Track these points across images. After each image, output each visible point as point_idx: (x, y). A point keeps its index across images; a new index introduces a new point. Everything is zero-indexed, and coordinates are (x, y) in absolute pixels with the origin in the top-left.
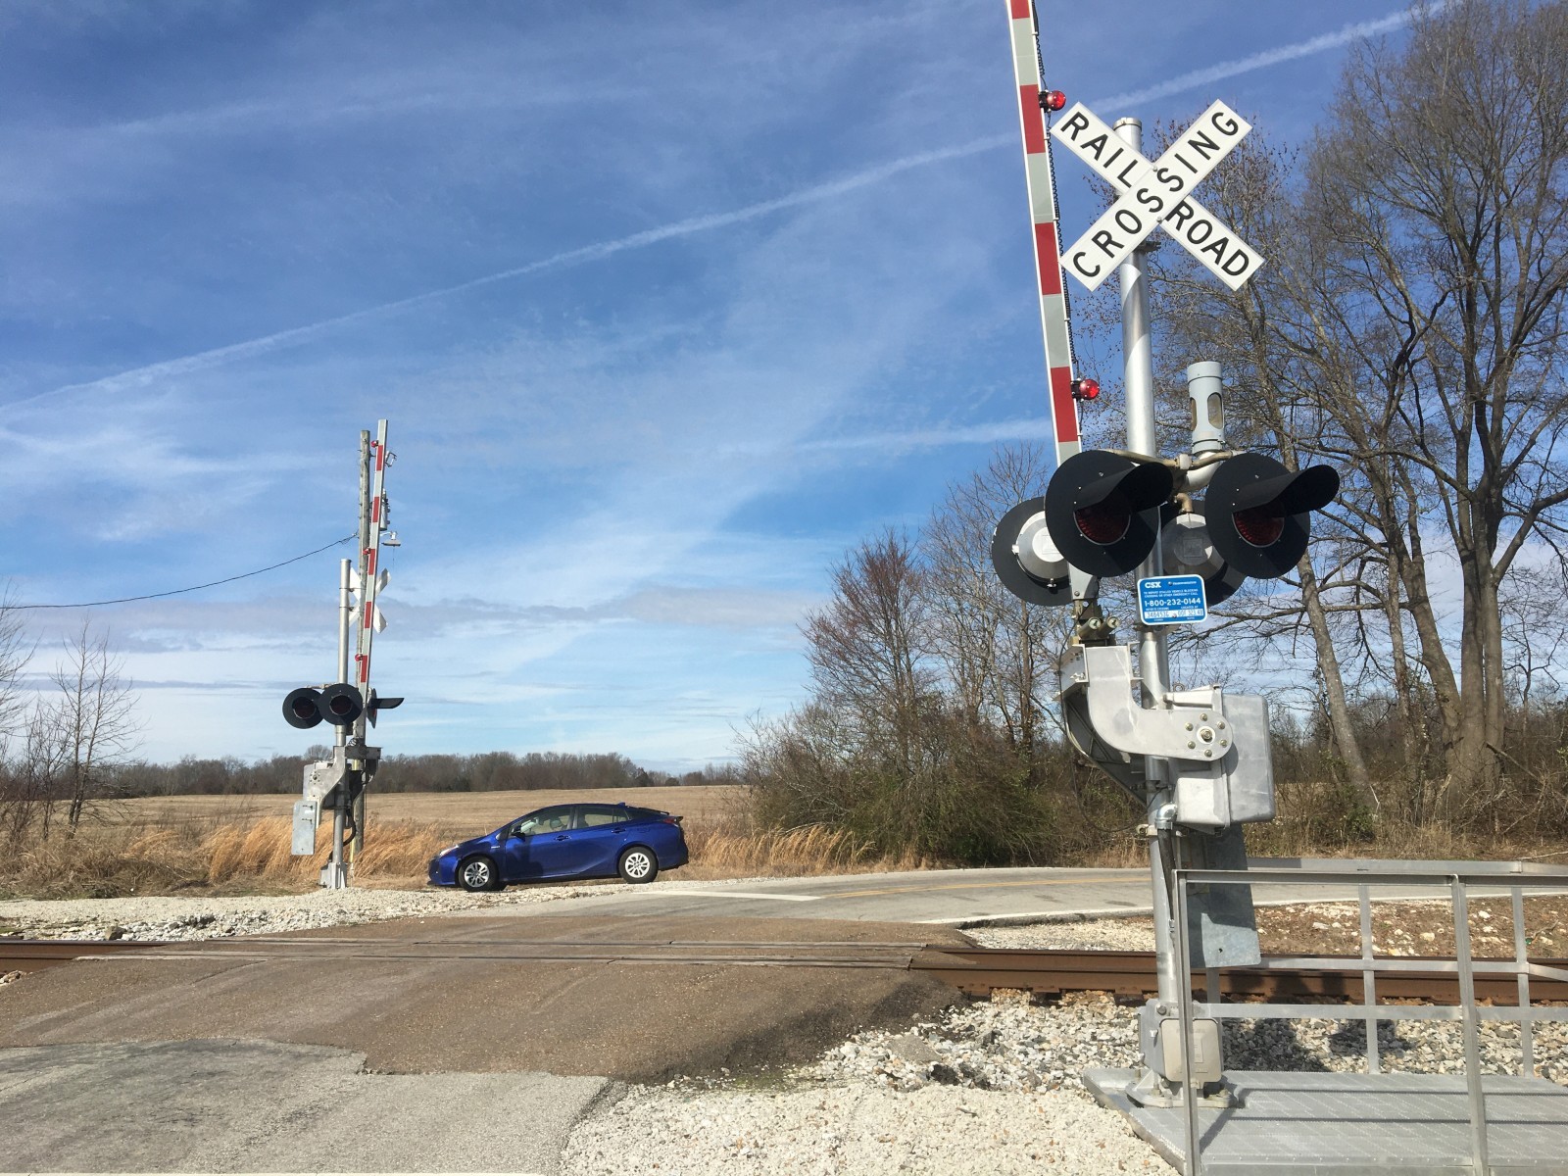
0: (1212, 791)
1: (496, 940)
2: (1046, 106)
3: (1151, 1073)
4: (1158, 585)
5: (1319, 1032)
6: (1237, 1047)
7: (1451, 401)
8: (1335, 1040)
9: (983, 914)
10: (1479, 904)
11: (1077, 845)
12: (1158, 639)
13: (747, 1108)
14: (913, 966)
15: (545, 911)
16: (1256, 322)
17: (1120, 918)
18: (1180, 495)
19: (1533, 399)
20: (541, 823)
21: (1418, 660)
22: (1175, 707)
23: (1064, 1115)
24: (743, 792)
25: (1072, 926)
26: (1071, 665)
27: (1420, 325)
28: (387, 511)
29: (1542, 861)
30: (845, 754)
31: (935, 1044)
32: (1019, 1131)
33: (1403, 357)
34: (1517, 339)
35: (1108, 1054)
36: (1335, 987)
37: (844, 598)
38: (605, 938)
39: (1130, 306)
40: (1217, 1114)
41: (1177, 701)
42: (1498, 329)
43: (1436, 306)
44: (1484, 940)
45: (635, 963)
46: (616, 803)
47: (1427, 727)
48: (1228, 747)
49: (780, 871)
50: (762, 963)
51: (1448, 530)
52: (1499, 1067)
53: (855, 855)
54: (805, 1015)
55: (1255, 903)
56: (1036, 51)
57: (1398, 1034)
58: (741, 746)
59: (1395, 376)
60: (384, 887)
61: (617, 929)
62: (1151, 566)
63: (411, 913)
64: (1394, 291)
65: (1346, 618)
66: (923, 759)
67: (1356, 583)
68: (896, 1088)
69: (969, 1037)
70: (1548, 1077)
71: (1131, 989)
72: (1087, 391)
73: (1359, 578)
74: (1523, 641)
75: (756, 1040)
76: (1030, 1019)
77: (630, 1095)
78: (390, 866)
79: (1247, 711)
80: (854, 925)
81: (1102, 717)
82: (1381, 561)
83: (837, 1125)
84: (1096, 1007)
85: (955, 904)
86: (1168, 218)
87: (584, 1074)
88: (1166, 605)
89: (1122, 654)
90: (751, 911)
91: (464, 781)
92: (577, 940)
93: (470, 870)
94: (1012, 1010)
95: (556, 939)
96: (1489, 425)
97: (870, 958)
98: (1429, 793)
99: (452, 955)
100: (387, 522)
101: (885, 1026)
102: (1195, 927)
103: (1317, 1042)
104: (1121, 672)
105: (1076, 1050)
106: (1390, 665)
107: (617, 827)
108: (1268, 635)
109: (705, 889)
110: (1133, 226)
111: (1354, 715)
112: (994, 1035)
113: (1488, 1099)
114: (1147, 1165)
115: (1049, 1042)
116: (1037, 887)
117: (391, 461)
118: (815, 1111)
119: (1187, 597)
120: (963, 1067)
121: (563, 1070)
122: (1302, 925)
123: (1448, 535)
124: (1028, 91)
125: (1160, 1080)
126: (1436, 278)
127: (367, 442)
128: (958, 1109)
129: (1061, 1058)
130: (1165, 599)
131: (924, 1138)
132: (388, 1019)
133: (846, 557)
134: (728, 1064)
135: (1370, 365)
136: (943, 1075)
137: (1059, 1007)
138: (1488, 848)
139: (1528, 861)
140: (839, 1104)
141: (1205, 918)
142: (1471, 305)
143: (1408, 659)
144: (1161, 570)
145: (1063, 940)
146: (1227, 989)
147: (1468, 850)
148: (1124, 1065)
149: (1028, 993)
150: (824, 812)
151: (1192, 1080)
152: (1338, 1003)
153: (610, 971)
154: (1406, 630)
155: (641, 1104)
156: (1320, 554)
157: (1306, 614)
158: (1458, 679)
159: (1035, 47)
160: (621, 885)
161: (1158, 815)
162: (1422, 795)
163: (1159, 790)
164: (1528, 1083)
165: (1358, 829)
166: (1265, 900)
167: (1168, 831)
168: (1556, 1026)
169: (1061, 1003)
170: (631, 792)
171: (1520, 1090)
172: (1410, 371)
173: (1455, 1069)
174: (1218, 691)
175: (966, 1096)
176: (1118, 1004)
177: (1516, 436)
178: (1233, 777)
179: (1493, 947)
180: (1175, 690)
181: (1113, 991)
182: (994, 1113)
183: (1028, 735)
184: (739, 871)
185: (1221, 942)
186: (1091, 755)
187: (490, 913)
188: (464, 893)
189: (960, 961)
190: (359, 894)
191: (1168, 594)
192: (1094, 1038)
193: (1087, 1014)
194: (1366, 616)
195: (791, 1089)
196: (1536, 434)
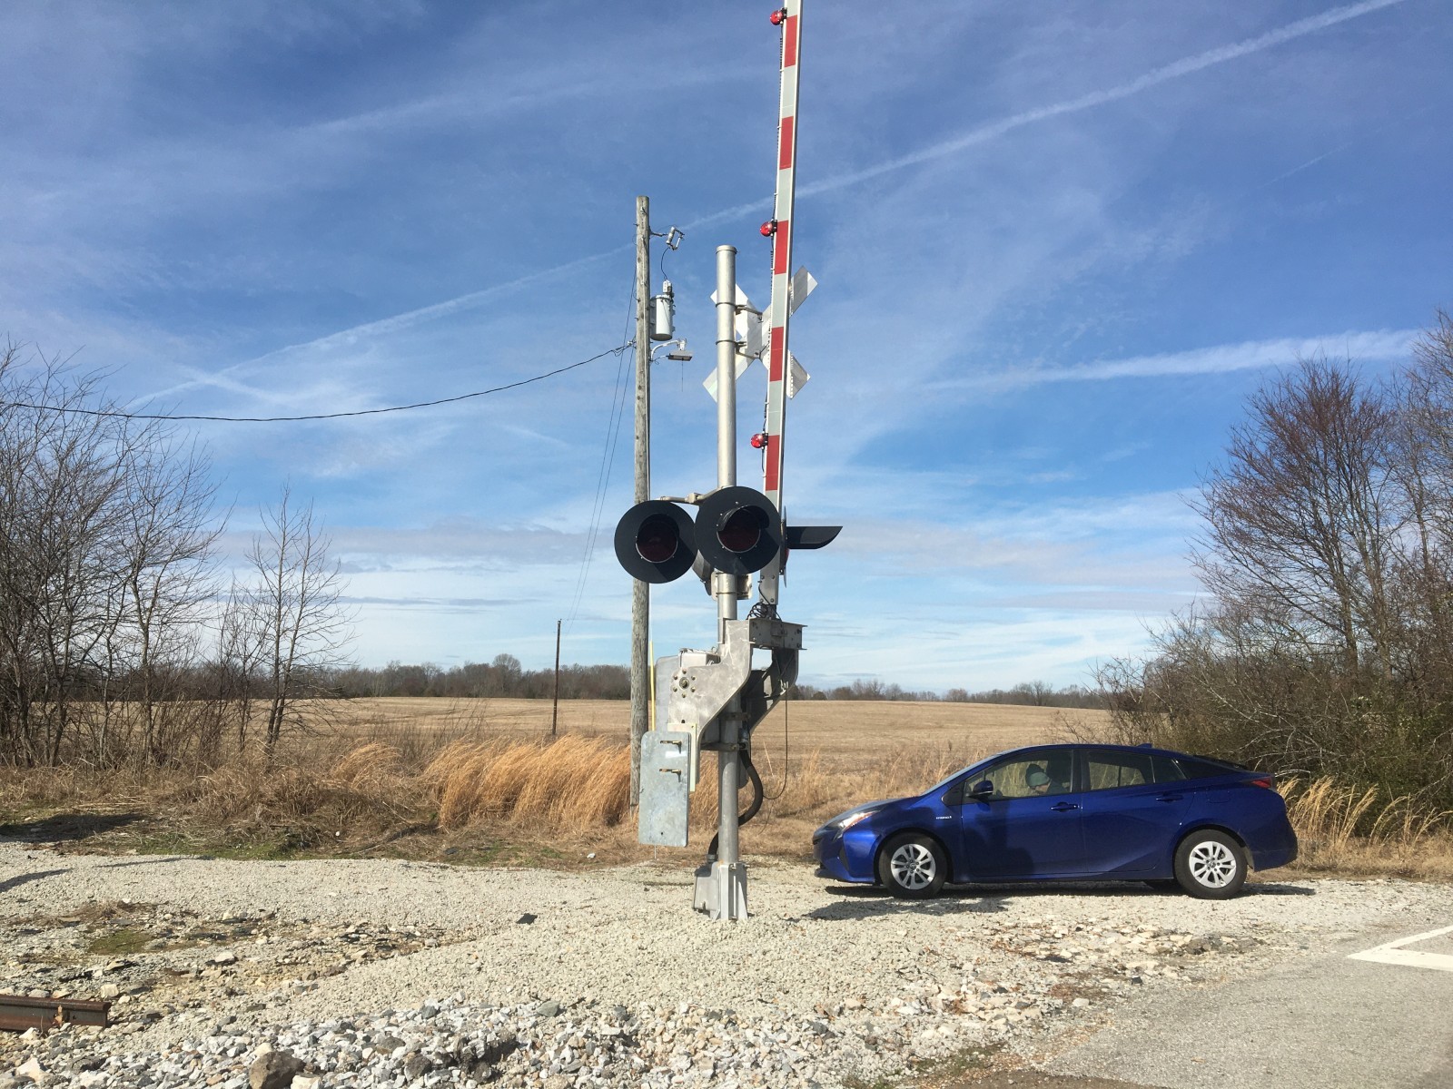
93: (900, 858)
107: (1167, 791)
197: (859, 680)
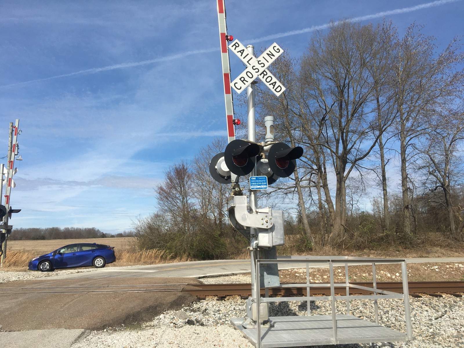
0: (268, 237)
1: (50, 287)
2: (228, 40)
3: (249, 319)
4: (255, 179)
5: (296, 305)
6: (274, 310)
7: (335, 131)
8: (300, 306)
9: (205, 274)
10: (338, 268)
11: (233, 254)
12: (255, 194)
13: (129, 336)
14: (183, 290)
15: (67, 277)
16: (286, 106)
17: (244, 274)
18: (262, 153)
19: (356, 132)
20: (67, 250)
21: (325, 201)
22: (259, 213)
23: (224, 332)
24: (135, 239)
25: (230, 277)
26: (231, 201)
27: (328, 110)
28: (18, 149)
29: (355, 256)
30: (166, 228)
31: (188, 313)
32: (211, 338)
33: (323, 119)
34: (352, 115)
35: (238, 314)
36: (300, 292)
37: (169, 181)
38: (87, 285)
39: (249, 99)
40: (267, 329)
41: (259, 212)
42: (347, 113)
43: (332, 105)
44: (339, 278)
45: (96, 293)
46: (92, 243)
47: (327, 220)
48: (272, 225)
49: (145, 263)
50: (137, 291)
51: (333, 166)
52: (342, 312)
53: (169, 257)
54: (149, 307)
55: (279, 269)
56: (225, 23)
57: (316, 304)
58: (134, 225)
59: (321, 124)
60: (12, 271)
61: (91, 282)
62: (253, 173)
63: (21, 279)
64: (322, 100)
65: (307, 189)
66: (190, 228)
67: (309, 180)
68: (176, 327)
69: (198, 311)
70: (354, 315)
71: (245, 294)
72: (237, 122)
73: (310, 178)
74: (351, 197)
75: (133, 315)
76: (217, 305)
77: (92, 334)
78: (15, 264)
79: (278, 214)
80: (166, 279)
81: (238, 216)
82: (316, 174)
83: (156, 340)
84: (236, 300)
85: (197, 271)
86: (261, 75)
87: (76, 328)
88: (257, 184)
89: (244, 198)
90: (135, 275)
91: (43, 236)
92: (77, 286)
93: (43, 265)
94: (211, 302)
95: (70, 286)
96: (344, 138)
97: (170, 289)
98: (327, 237)
99: (34, 292)
100: (18, 152)
101: (173, 309)
102: (262, 276)
103: (295, 308)
104: (244, 203)
105: (229, 313)
106: (317, 202)
107: (93, 251)
108: (286, 194)
109: (121, 269)
110: (251, 76)
111: (308, 216)
112: (206, 310)
113: (338, 321)
114: (246, 345)
115: (221, 311)
116: (221, 266)
117: (20, 133)
118: (150, 336)
119: (263, 182)
120: (196, 320)
121: (69, 327)
122: (293, 275)
123: (333, 167)
124: (223, 34)
125: (251, 320)
126: (332, 97)
127: (12, 126)
128: (193, 332)
129: (225, 316)
130: (257, 182)
131: (183, 342)
132: (10, 314)
133: (169, 168)
134: (124, 323)
135: (315, 120)
136: (190, 322)
137: (225, 300)
138: (341, 252)
139: (351, 256)
140: (158, 333)
141: (265, 273)
142: (341, 105)
143: (322, 201)
144: (256, 175)
145: (228, 281)
146: (272, 294)
147: (336, 253)
148: (242, 317)
149: (216, 297)
150: (159, 245)
151: (259, 320)
152: (301, 296)
153: (87, 296)
154: (322, 193)
155: (95, 337)
156: (300, 172)
157: (296, 188)
158: (335, 206)
159: (225, 22)
160: (93, 269)
161: (253, 244)
162: (325, 238)
163: (253, 237)
164: (349, 317)
165: (308, 248)
166: (283, 268)
167: (256, 248)
168: (356, 301)
169: (226, 299)
170: (99, 240)
171: (346, 319)
172: (325, 122)
173: (330, 313)
174: (270, 209)
175: (196, 329)
176: (241, 299)
177: (351, 142)
178: (274, 233)
179: (342, 279)
180: (259, 208)
181: (240, 295)
182: (204, 333)
183: (221, 222)
184: (132, 264)
185: (269, 280)
186: (236, 227)
187: (49, 278)
188: (40, 272)
189: (197, 288)
190: (3, 273)
191: (258, 181)
192: (234, 309)
193: (233, 302)
194: (312, 189)
195: (143, 329)
196: (356, 141)
197: (125, 231)
